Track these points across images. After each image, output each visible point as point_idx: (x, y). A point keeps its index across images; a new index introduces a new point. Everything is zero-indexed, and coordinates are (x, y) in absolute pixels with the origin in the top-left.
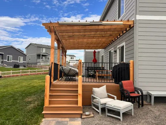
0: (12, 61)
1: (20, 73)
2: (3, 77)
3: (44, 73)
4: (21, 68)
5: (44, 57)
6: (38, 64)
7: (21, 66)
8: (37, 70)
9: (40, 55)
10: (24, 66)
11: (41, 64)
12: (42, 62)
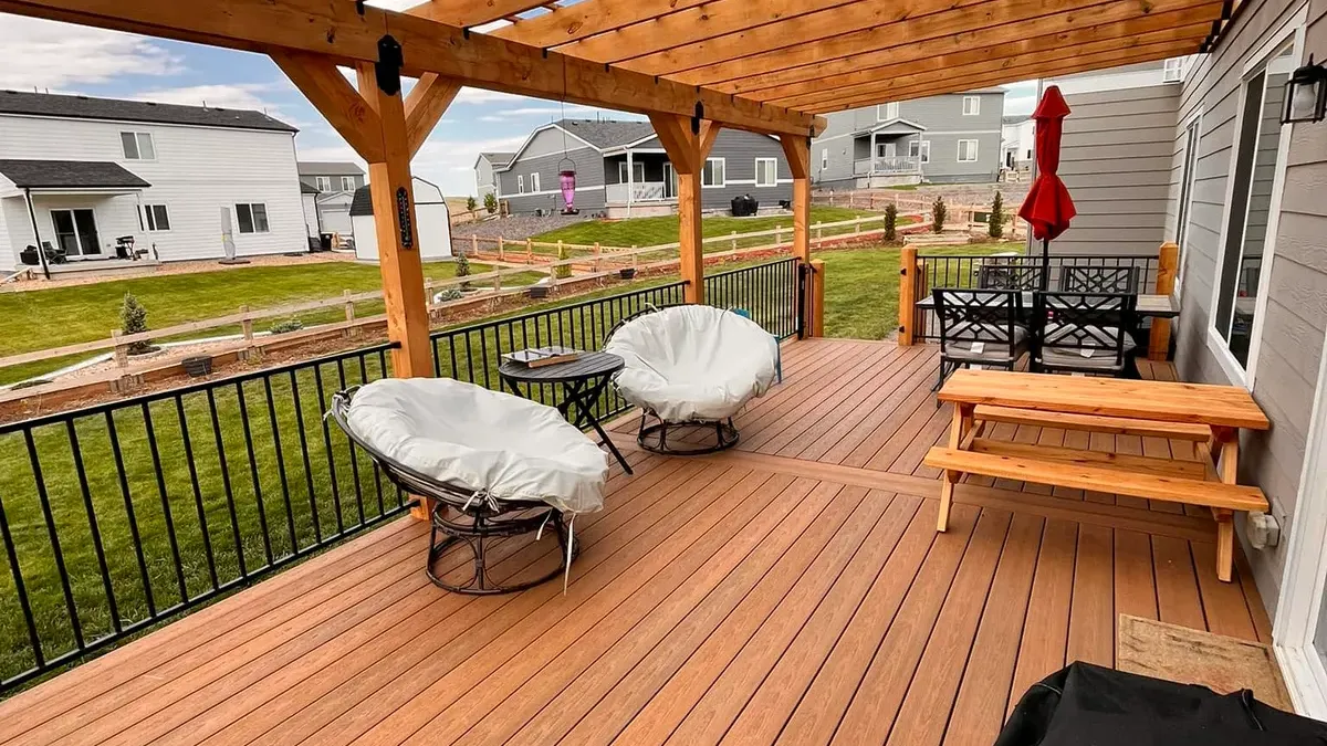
0: (725, 182)
1: (774, 242)
2: (641, 274)
3: (864, 239)
4: (765, 212)
5: (890, 147)
6: (862, 183)
7: (769, 202)
8: (858, 220)
9: (870, 137)
10: (782, 203)
11: (874, 185)
12: (881, 172)
